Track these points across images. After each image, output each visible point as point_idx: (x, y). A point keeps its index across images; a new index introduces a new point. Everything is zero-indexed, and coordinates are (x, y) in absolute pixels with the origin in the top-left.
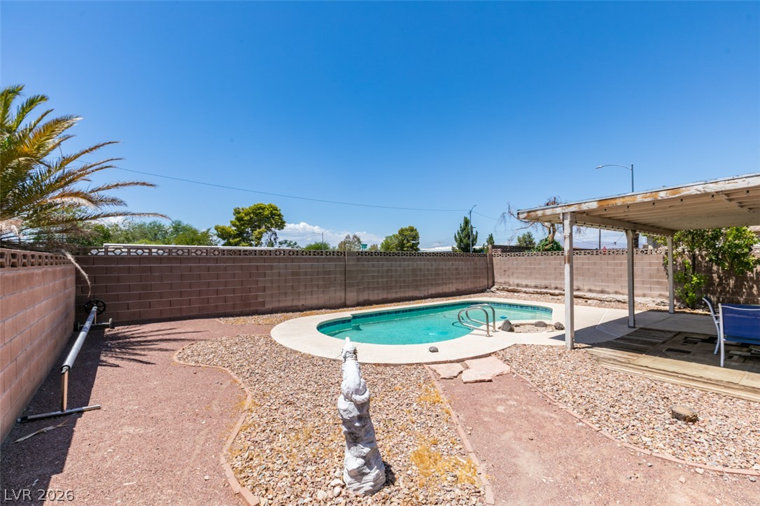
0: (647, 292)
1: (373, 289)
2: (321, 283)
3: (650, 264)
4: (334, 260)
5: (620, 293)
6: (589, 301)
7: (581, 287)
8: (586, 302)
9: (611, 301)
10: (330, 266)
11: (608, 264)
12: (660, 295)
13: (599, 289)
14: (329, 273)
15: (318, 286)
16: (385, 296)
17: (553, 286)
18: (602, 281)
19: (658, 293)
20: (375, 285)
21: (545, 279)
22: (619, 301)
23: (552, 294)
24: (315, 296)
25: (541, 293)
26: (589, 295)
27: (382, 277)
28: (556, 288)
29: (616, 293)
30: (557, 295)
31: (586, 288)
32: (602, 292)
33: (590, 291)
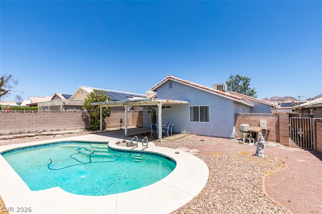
0: (76, 128)
3: (78, 117)
5: (66, 130)
6: (56, 136)
7: (46, 130)
8: (55, 136)
9: (65, 134)
11: (61, 117)
12: (81, 128)
13: (56, 129)
17: (26, 131)
18: (58, 125)
19: (80, 127)
21: (20, 128)
22: (69, 133)
23: (29, 136)
25: (20, 137)
26: (54, 133)
28: (29, 132)
29: (64, 130)
30: (34, 136)
31: (49, 130)
32: (58, 130)
33: (51, 131)
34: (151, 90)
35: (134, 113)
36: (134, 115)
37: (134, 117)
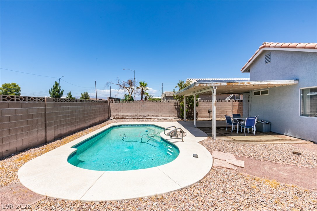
0: (170, 115)
1: (64, 125)
2: (25, 126)
3: (171, 106)
4: (36, 105)
5: (162, 116)
6: (154, 120)
7: (150, 115)
8: (153, 120)
9: (161, 119)
10: (33, 110)
11: (158, 106)
12: (174, 116)
13: (155, 115)
14: (32, 116)
15: (22, 129)
16: (70, 129)
17: (139, 115)
18: (157, 112)
19: (173, 115)
20: (65, 123)
21: (135, 112)
22: (163, 119)
23: (139, 119)
24: (19, 139)
25: (135, 118)
26: (153, 118)
27: (68, 117)
28: (140, 116)
29: (161, 116)
30: (142, 119)
31: (151, 115)
32: (157, 116)
33: (153, 116)
34: (242, 71)
35: (234, 102)
36: (234, 105)
37: (234, 107)
